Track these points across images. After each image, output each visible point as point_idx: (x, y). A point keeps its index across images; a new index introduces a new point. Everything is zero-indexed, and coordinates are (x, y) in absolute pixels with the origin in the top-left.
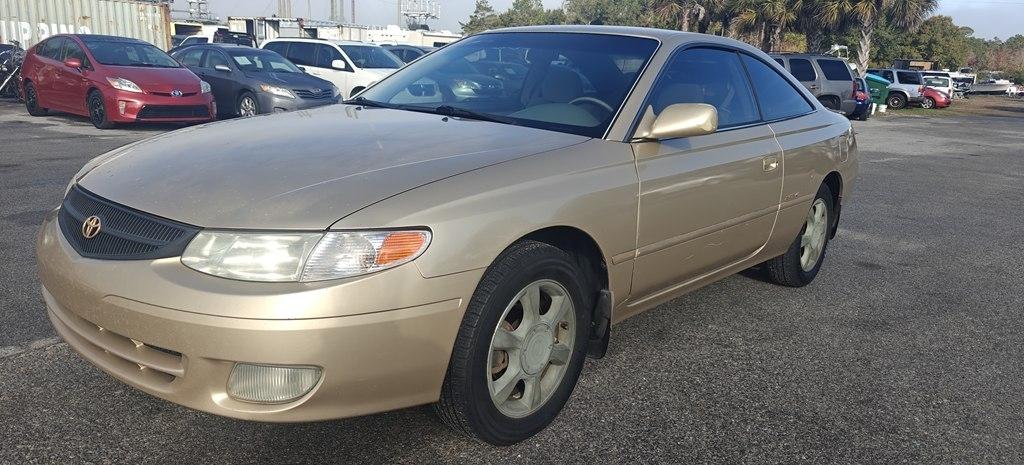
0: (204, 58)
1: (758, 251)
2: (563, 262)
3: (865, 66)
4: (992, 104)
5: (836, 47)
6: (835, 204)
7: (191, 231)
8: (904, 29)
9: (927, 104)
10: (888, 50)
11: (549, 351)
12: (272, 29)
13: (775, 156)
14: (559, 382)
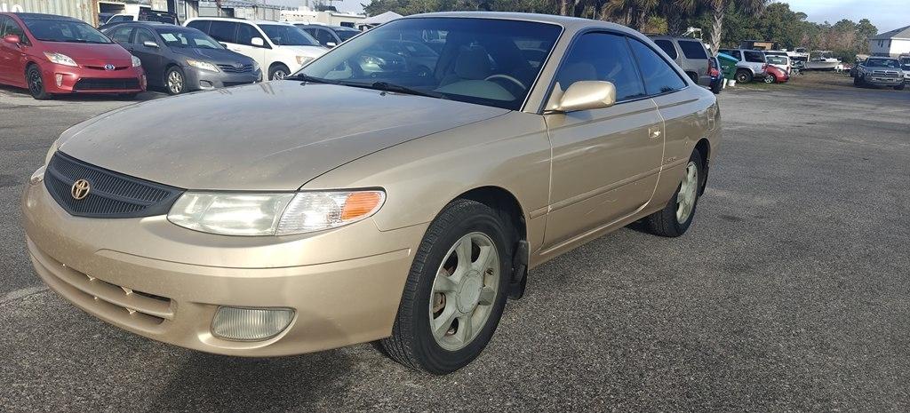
0: (132, 34)
1: (643, 207)
2: (490, 217)
3: (717, 46)
4: (823, 79)
5: (692, 30)
6: (703, 165)
7: (175, 193)
8: (750, 14)
9: (769, 80)
10: (736, 32)
11: (478, 293)
12: (191, 8)
13: (658, 126)
14: (486, 319)
